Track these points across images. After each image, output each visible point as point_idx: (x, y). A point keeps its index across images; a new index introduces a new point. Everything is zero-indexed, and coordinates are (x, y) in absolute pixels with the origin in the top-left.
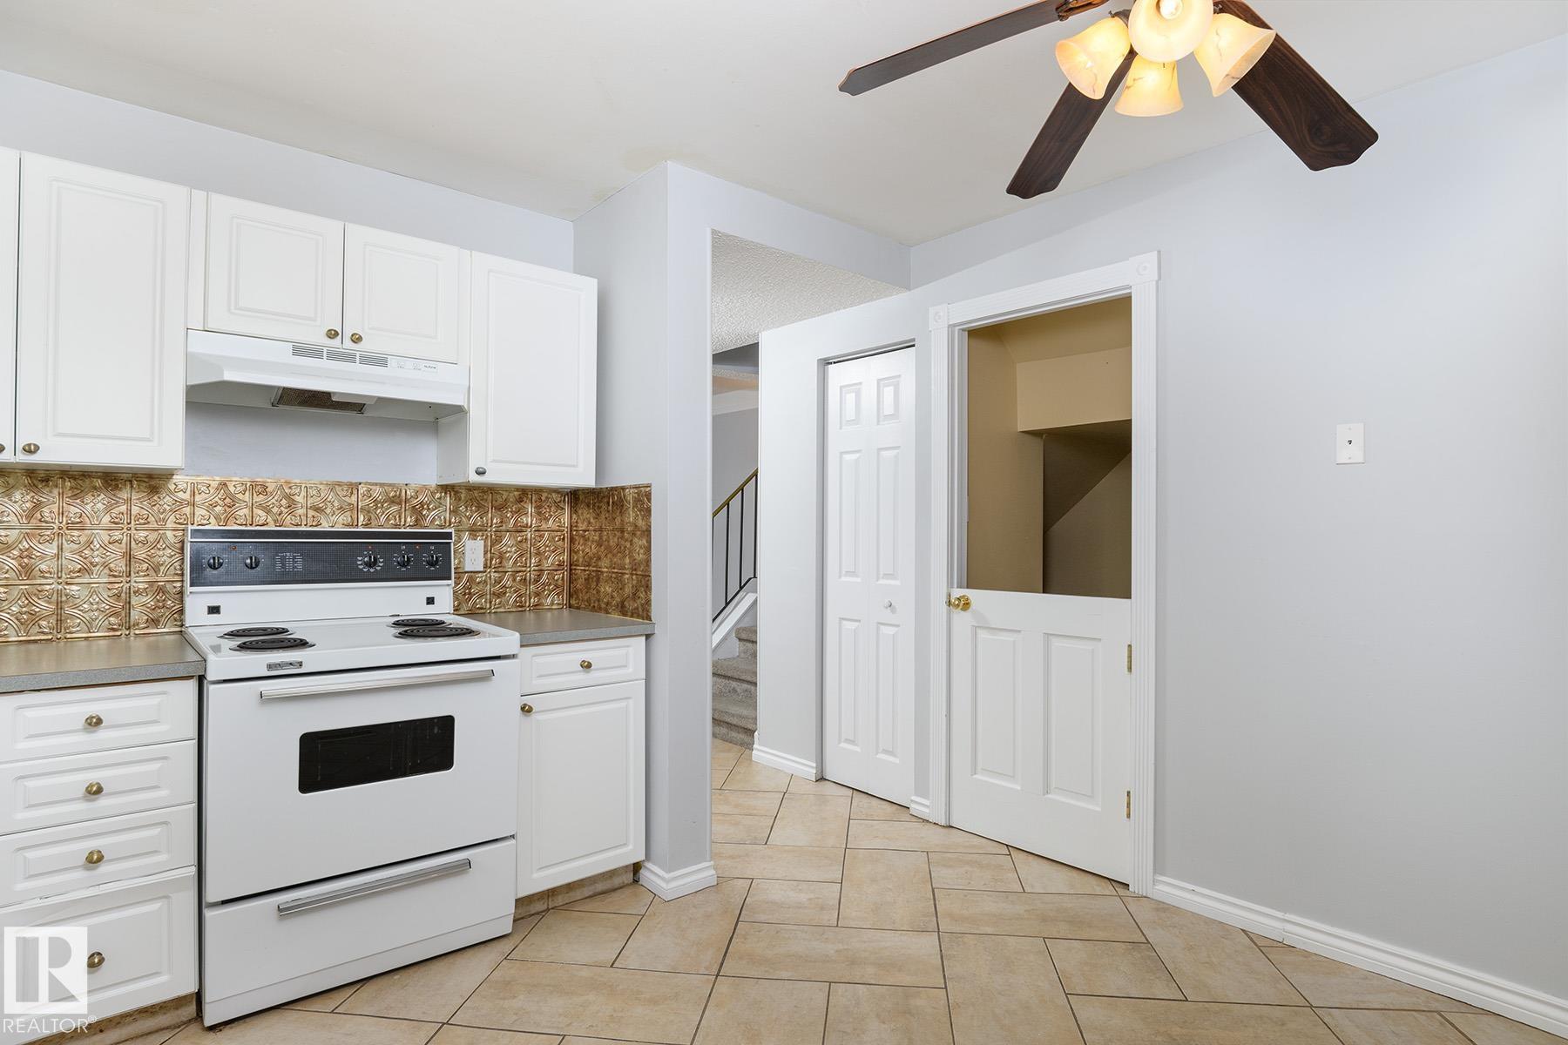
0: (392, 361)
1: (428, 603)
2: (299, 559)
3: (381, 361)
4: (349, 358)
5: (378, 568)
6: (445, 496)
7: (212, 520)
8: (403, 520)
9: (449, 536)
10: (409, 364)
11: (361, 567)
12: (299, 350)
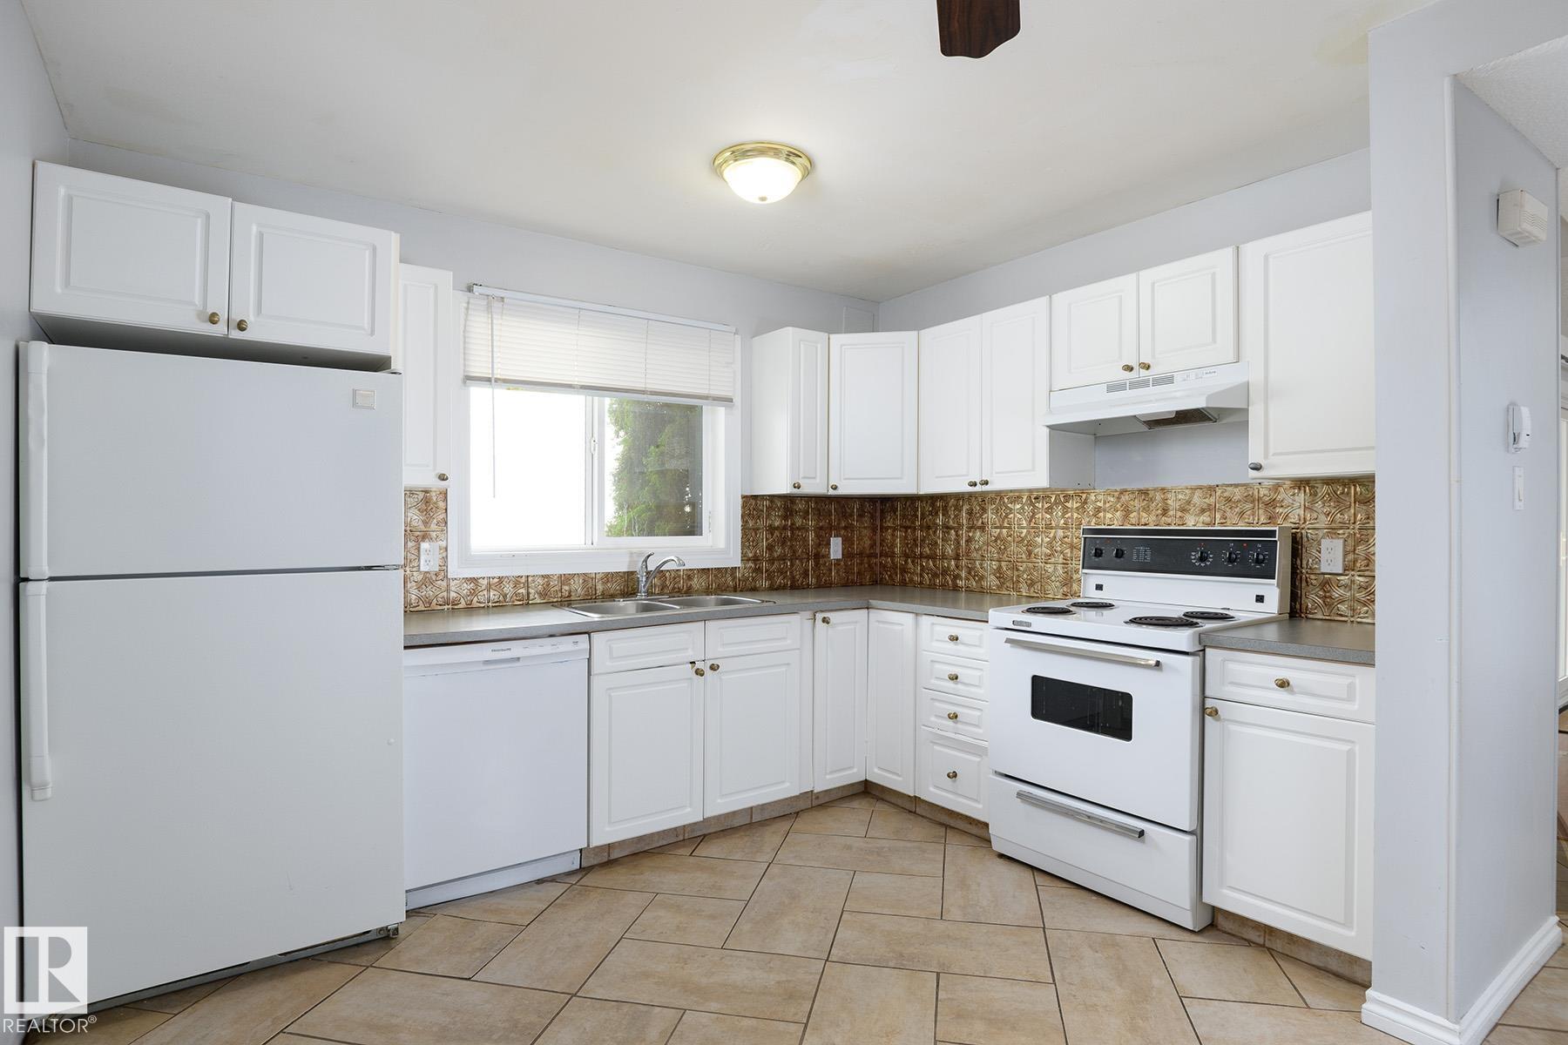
0: (1178, 377)
1: (1257, 601)
2: (1149, 552)
3: (1169, 380)
4: (1143, 384)
5: (1208, 563)
6: (1298, 493)
7: (1115, 522)
8: (1256, 519)
9: (1272, 533)
10: (1192, 374)
11: (1194, 561)
12: (1113, 388)
